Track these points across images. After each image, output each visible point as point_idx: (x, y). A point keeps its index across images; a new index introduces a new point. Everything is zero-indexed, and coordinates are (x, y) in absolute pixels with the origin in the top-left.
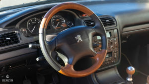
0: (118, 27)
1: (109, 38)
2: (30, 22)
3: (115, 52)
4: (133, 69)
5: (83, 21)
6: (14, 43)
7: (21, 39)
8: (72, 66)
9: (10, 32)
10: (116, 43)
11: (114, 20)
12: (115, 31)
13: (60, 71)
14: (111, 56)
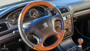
0: (71, 13)
1: (65, 21)
2: (16, 15)
3: (70, 29)
4: (82, 40)
5: (49, 11)
6: (5, 30)
7: (9, 27)
8: (42, 44)
9: (1, 23)
10: (70, 23)
11: (68, 9)
12: (69, 15)
13: (34, 48)
14: (68, 31)
